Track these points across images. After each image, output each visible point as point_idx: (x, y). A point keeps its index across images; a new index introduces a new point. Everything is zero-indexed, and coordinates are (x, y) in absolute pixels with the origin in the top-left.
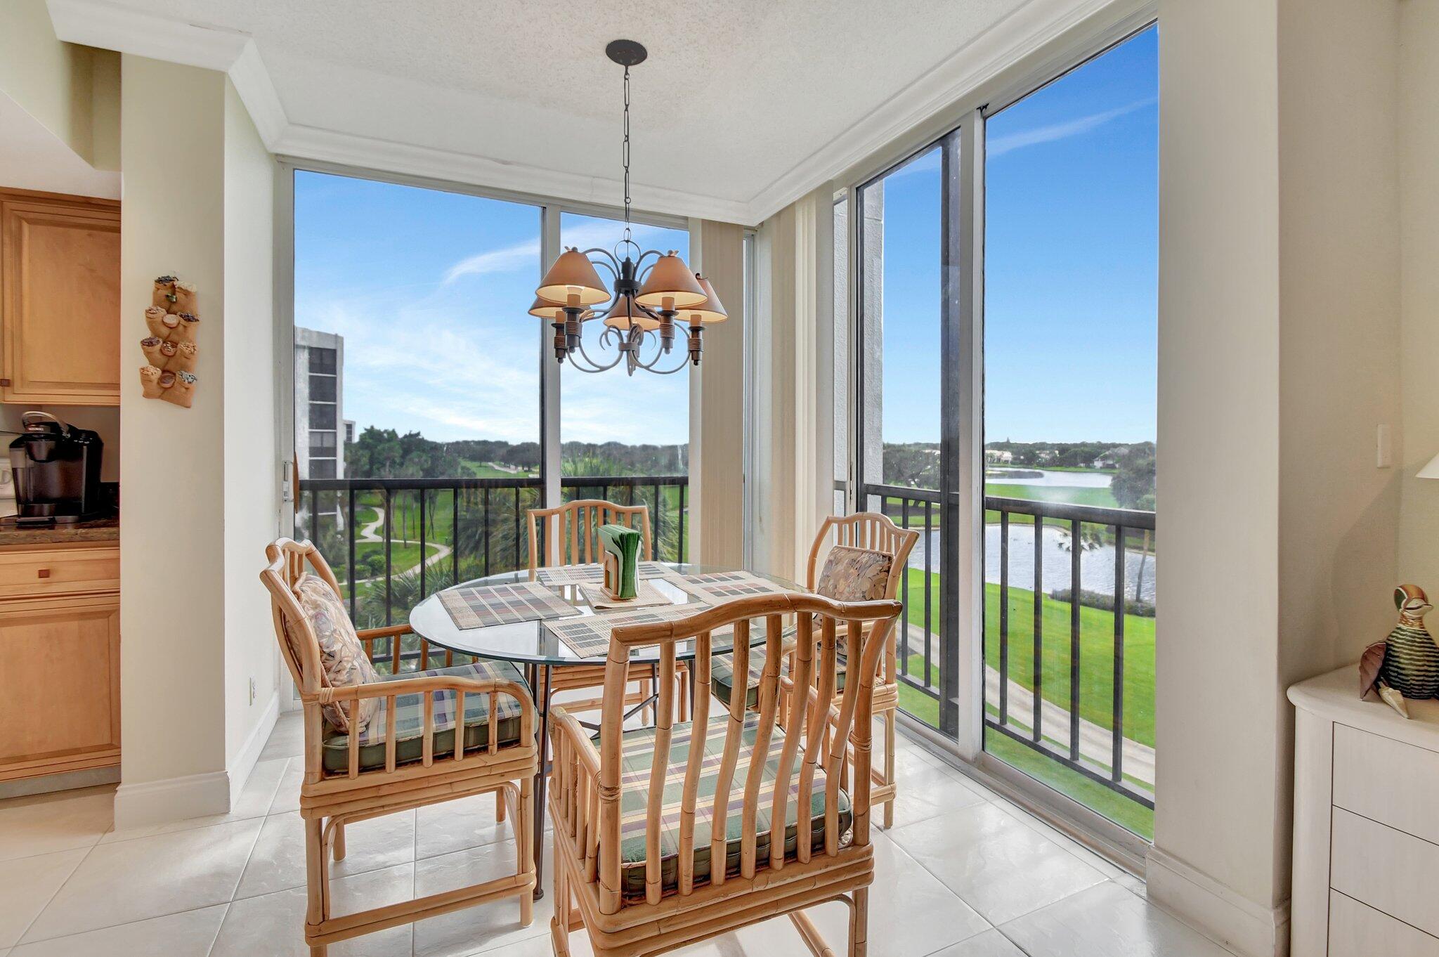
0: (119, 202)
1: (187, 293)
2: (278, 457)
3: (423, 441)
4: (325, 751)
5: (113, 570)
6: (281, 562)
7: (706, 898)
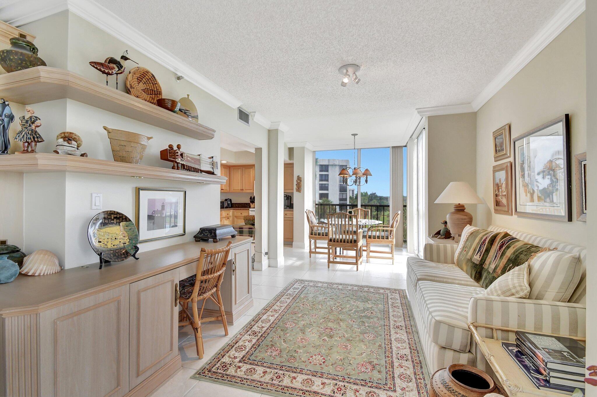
0: (293, 163)
1: (300, 177)
2: (313, 200)
3: (377, 196)
4: (311, 232)
5: (293, 214)
6: (308, 211)
7: (338, 243)
